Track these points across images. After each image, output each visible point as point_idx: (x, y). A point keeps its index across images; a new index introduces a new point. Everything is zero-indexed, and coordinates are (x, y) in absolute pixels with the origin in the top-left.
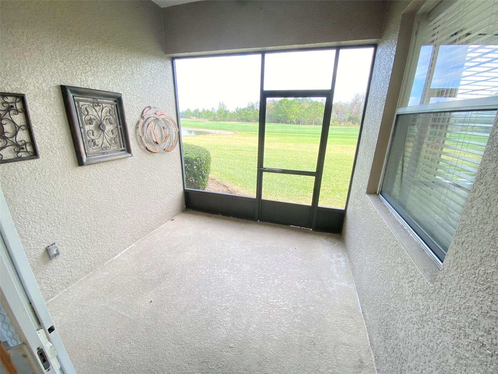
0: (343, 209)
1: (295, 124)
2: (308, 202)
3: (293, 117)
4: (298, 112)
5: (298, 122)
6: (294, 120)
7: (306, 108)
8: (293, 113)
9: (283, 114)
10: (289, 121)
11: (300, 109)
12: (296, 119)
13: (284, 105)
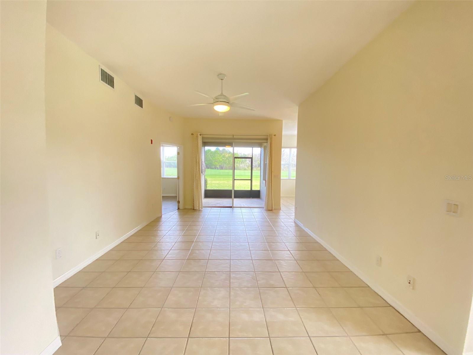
0: (259, 189)
1: (218, 169)
2: (250, 189)
3: (217, 164)
4: (221, 160)
5: (222, 168)
6: (218, 166)
7: (227, 157)
8: (216, 161)
9: (208, 162)
10: (213, 167)
11: (222, 158)
12: (219, 165)
13: (209, 155)
